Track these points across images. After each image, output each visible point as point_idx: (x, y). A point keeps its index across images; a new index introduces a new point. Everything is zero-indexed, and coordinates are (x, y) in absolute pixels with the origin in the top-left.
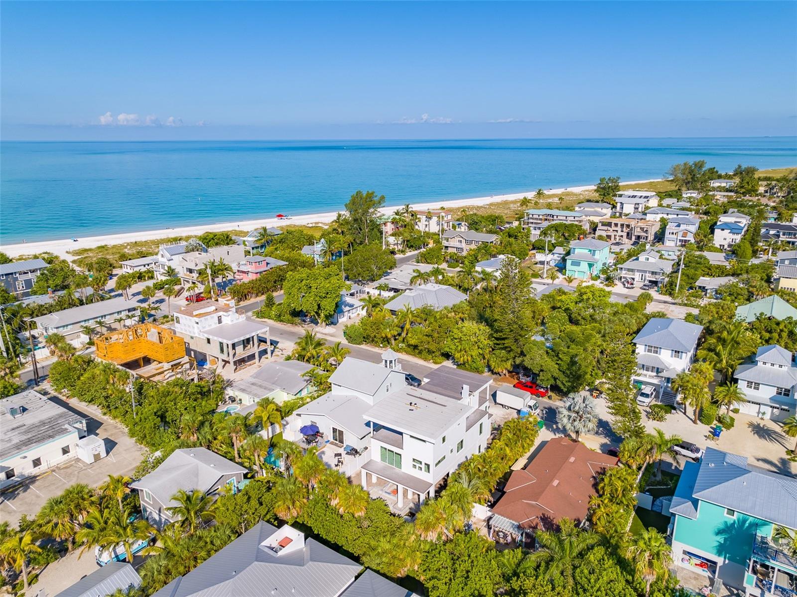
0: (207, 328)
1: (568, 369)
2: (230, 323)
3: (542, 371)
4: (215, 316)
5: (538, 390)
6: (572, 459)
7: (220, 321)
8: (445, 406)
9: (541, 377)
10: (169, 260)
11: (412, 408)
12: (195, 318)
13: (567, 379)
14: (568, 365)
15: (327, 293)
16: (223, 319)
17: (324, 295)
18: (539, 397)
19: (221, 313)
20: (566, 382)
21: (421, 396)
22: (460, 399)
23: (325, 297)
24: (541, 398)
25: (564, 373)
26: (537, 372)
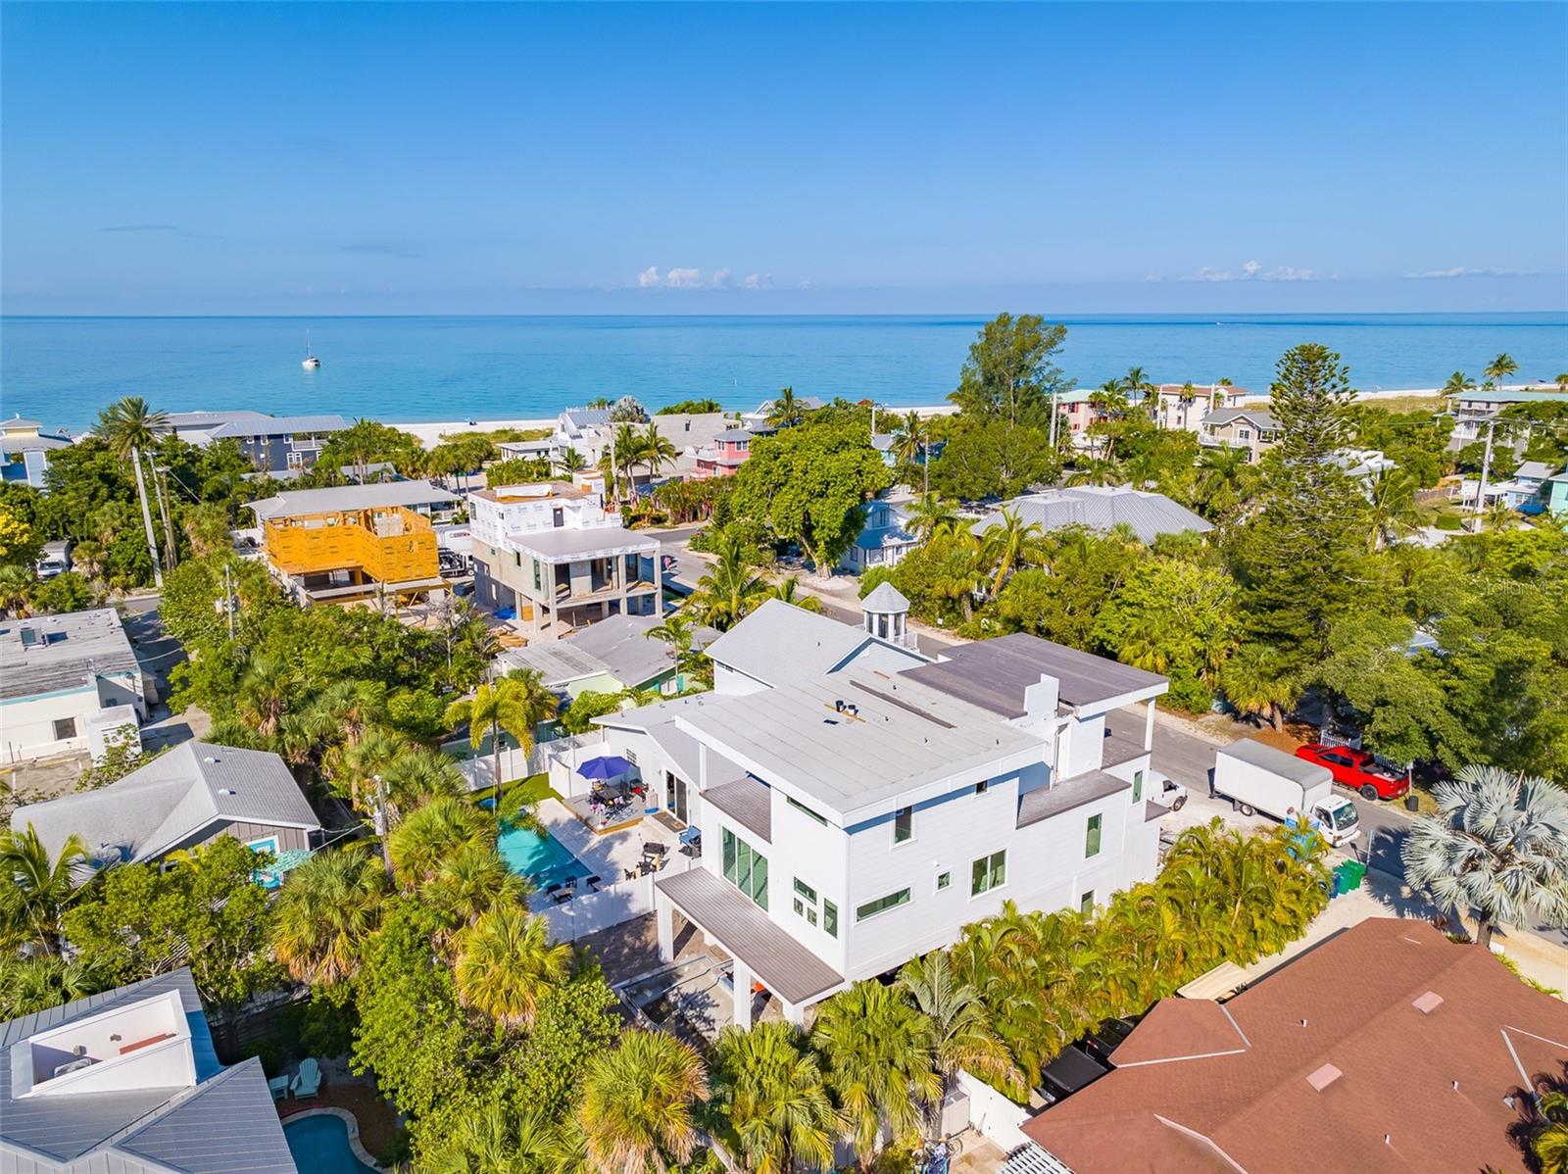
0: (525, 532)
1: (1483, 707)
2: (581, 527)
3: (1383, 703)
4: (548, 507)
5: (1371, 773)
6: (1428, 1001)
7: (558, 518)
8: (950, 726)
9: (1378, 725)
10: (574, 437)
11: (834, 715)
12: (499, 505)
13: (1476, 741)
14: (1484, 692)
15: (828, 484)
16: (567, 515)
17: (818, 488)
18: (1371, 797)
19: (561, 502)
20: (1472, 750)
21: (890, 693)
22: (1016, 714)
23: (821, 495)
24: (1377, 802)
25: (1465, 718)
26: (1367, 708)
